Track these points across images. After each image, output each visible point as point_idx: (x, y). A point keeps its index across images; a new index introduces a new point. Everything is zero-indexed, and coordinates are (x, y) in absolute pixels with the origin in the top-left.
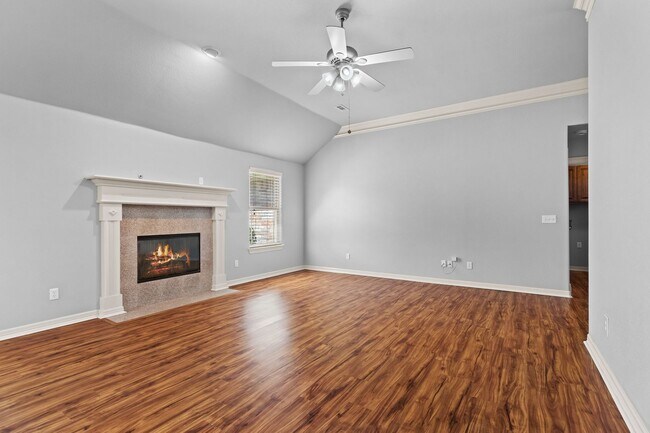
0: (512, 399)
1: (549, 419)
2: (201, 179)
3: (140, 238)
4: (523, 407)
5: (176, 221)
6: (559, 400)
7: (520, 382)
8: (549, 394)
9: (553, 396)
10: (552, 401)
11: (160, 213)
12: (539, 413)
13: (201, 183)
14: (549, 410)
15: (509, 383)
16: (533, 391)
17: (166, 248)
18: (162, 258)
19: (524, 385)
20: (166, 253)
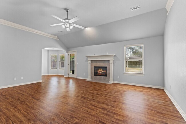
0: (16, 109)
1: (4, 111)
2: (107, 53)
3: (94, 67)
4: (12, 110)
5: (101, 64)
6: (3, 117)
7: (18, 113)
8: (7, 117)
9: (6, 117)
10: (5, 115)
11: (98, 62)
12: (7, 111)
13: (107, 54)
14: (5, 113)
15: (20, 112)
16: (12, 114)
17: (101, 69)
18: (100, 71)
19: (16, 114)
20: (101, 70)
